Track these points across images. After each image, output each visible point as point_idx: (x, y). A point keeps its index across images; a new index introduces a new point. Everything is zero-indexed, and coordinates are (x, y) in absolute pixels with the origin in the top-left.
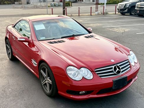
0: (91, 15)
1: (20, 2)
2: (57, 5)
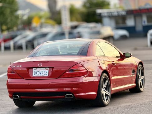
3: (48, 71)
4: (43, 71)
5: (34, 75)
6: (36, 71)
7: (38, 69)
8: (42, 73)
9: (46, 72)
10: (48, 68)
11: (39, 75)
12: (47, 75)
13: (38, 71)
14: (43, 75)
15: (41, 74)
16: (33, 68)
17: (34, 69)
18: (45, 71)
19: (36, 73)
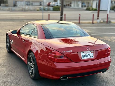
0: (93, 23)
1: (7, 4)
2: (46, 9)
7: (85, 52)
8: (89, 56)
9: (92, 54)
10: (93, 51)
14: (90, 57)
17: (82, 53)
19: (84, 56)
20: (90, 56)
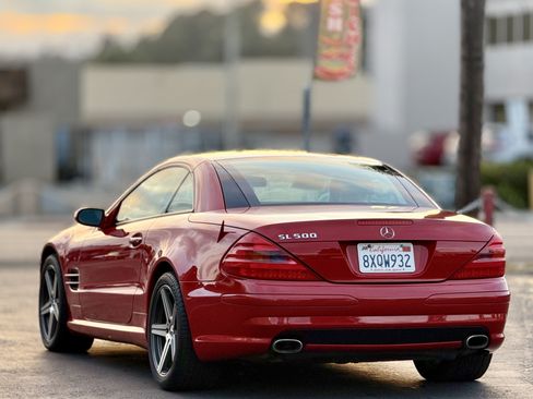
3: (411, 254)
4: (396, 254)
5: (363, 269)
6: (367, 252)
7: (375, 246)
8: (391, 263)
9: (405, 259)
10: (411, 245)
11: (384, 270)
12: (412, 269)
13: (376, 254)
14: (396, 268)
15: (387, 263)
16: (355, 243)
17: (360, 246)
18: (404, 254)
19: (370, 261)
20: (398, 262)
